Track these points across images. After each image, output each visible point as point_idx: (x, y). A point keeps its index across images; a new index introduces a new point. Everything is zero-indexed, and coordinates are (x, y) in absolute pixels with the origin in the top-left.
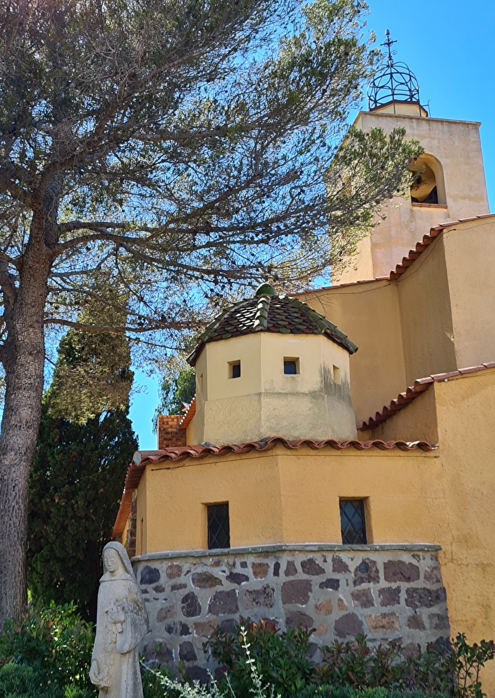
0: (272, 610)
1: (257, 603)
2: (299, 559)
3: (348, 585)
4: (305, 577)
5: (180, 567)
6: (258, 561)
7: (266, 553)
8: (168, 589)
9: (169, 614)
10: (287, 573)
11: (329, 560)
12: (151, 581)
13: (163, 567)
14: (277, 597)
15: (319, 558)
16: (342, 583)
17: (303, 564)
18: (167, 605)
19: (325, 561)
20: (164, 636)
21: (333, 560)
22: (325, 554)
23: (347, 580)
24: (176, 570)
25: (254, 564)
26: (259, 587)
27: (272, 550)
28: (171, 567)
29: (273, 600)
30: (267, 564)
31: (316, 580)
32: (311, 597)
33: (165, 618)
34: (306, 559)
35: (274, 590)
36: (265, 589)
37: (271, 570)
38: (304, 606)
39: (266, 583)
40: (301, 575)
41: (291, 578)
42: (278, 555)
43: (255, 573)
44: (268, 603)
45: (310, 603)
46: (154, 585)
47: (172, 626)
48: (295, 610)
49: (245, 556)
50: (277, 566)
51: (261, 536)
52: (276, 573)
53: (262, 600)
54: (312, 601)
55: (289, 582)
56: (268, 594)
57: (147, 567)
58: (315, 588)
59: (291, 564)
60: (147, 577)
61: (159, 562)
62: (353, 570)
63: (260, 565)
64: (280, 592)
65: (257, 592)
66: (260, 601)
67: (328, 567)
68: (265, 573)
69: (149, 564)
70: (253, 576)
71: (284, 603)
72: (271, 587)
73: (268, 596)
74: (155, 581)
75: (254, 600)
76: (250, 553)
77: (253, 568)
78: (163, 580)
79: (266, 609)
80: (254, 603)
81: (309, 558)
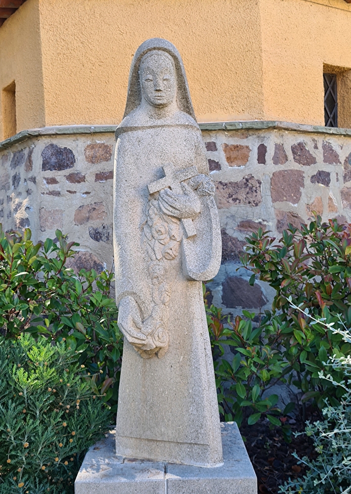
0: (257, 210)
1: (235, 200)
3: (338, 180)
4: (296, 166)
5: (106, 147)
6: (233, 141)
7: (248, 130)
8: (91, 178)
9: (94, 214)
10: (276, 161)
11: (320, 146)
12: (60, 167)
13: (78, 147)
14: (265, 191)
15: (309, 143)
16: (333, 177)
17: (294, 149)
18: (89, 200)
19: (316, 147)
20: (87, 244)
21: (324, 147)
22: (316, 137)
23: (337, 174)
24: (101, 152)
25: (226, 146)
26: (238, 178)
28: (92, 147)
29: (259, 197)
30: (247, 147)
31: (309, 171)
32: (303, 194)
33: (88, 219)
34: (296, 143)
35: (260, 183)
36: (247, 180)
37: (254, 155)
38: (296, 205)
39: (248, 172)
40: (292, 165)
41: (281, 167)
42: (262, 134)
43: (229, 159)
44: (251, 200)
45: (301, 201)
46: (67, 172)
47: (100, 230)
48: (286, 210)
49: (213, 134)
50: (262, 150)
51: (230, 108)
52: (262, 159)
53: (242, 195)
54: (304, 200)
55: (280, 172)
56: (251, 188)
57: (52, 145)
58: (307, 182)
59: (279, 148)
60: (53, 160)
61: (73, 138)
62: (343, 162)
63: (236, 147)
64: (268, 186)
65: (235, 185)
66: (240, 197)
67: (319, 155)
68: (245, 159)
69: (56, 141)
70: (226, 163)
71: (274, 201)
72: (256, 178)
73: (252, 190)
74: (67, 166)
75: (230, 196)
77: (225, 151)
78: (81, 165)
79: (248, 208)
80: (230, 200)
81: (299, 142)
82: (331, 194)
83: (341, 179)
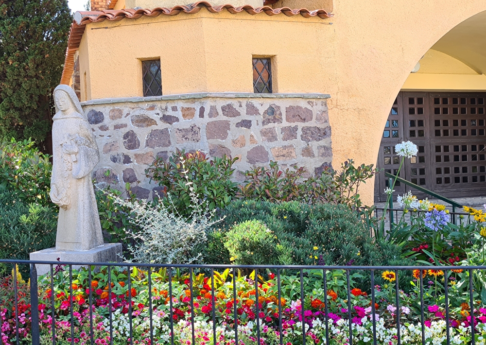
0: (198, 144)
1: (186, 138)
2: (220, 104)
3: (258, 124)
4: (225, 118)
5: (120, 110)
6: (186, 105)
7: (194, 99)
8: (111, 128)
9: (113, 148)
10: (210, 116)
11: (244, 105)
12: (96, 122)
13: (106, 111)
14: (203, 133)
15: (236, 104)
16: (254, 123)
17: (223, 109)
18: (110, 140)
19: (241, 106)
20: (109, 164)
21: (247, 105)
22: (240, 100)
23: (257, 121)
24: (117, 113)
25: (183, 108)
26: (188, 126)
27: (199, 97)
28: (113, 111)
29: (199, 137)
30: (194, 108)
31: (234, 121)
32: (229, 134)
33: (110, 150)
34: (225, 105)
35: (199, 129)
36: (192, 127)
37: (197, 113)
38: (224, 141)
39: (193, 123)
40: (222, 117)
41: (213, 119)
42: (202, 101)
43: (184, 115)
44: (194, 138)
45: (228, 138)
46: (100, 125)
47: (116, 156)
48: (217, 144)
49: (176, 102)
50: (202, 110)
51: (188, 86)
52: (201, 115)
53: (190, 136)
54: (230, 137)
55: (212, 122)
56: (195, 132)
57: (93, 110)
58: (233, 126)
59: (213, 108)
60: (93, 118)
61: (103, 106)
62: (262, 114)
63: (188, 109)
64: (205, 130)
65: (186, 130)
66: (189, 137)
67: (243, 111)
68: (193, 115)
69: (94, 108)
70: (182, 118)
71: (208, 139)
72: (197, 126)
73: (195, 133)
74: (100, 122)
75: (183, 136)
76: (180, 99)
77: (182, 111)
78: (107, 121)
79: (193, 143)
80: (184, 139)
81: (227, 103)
82: (252, 133)
83: (260, 123)
